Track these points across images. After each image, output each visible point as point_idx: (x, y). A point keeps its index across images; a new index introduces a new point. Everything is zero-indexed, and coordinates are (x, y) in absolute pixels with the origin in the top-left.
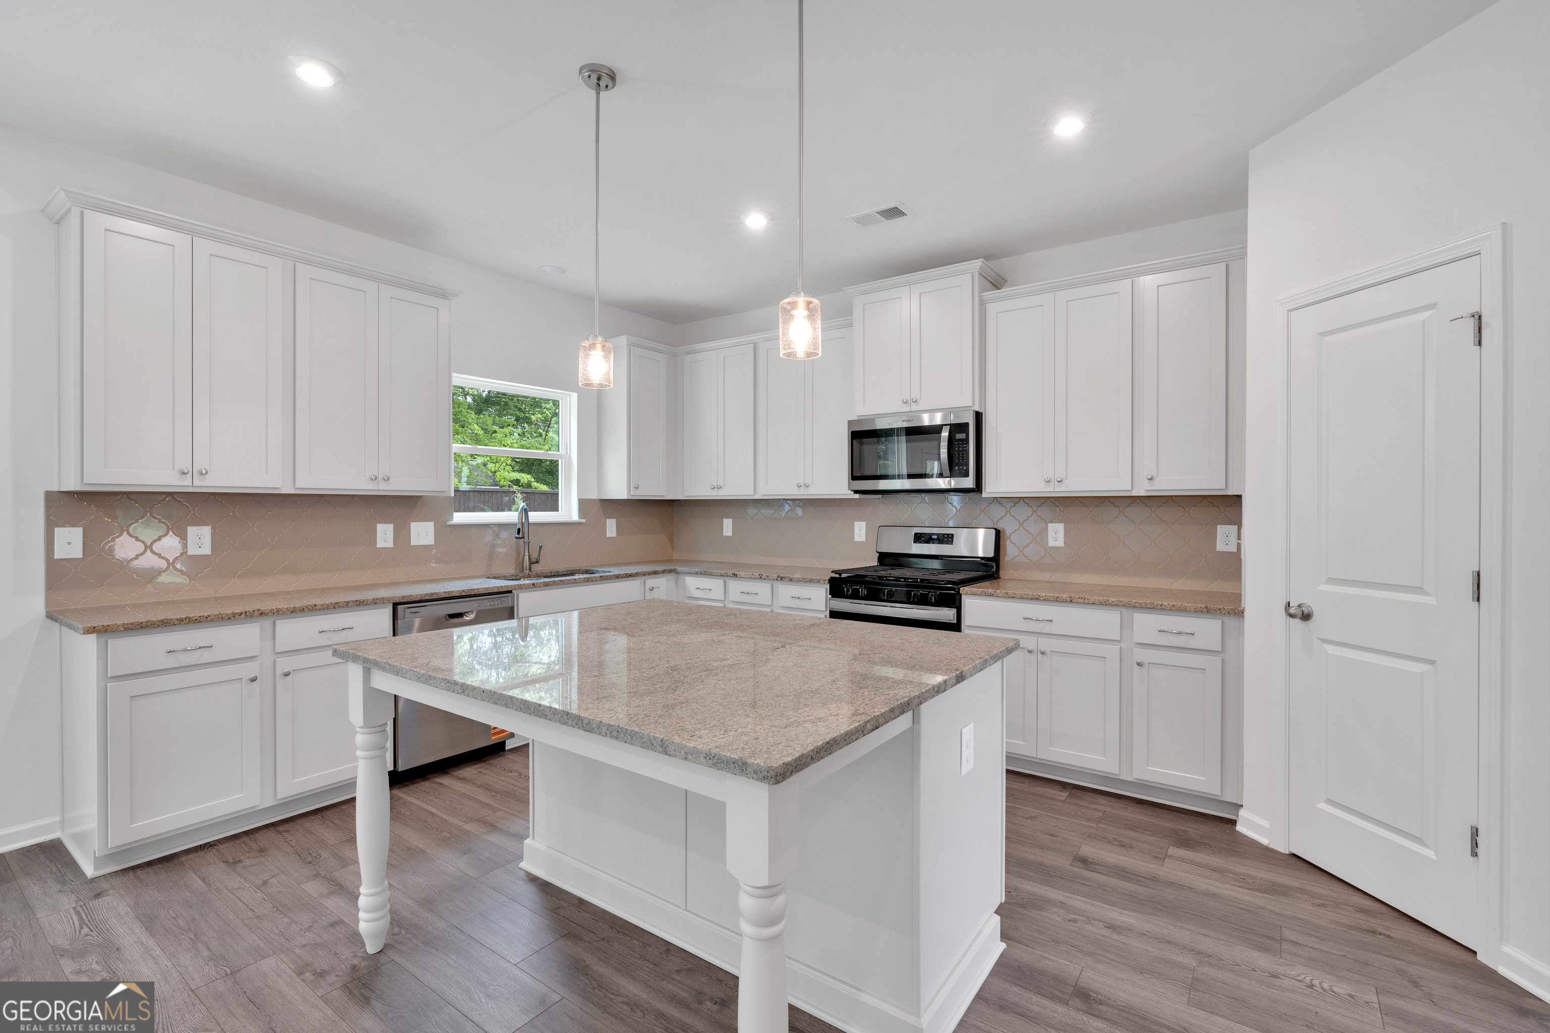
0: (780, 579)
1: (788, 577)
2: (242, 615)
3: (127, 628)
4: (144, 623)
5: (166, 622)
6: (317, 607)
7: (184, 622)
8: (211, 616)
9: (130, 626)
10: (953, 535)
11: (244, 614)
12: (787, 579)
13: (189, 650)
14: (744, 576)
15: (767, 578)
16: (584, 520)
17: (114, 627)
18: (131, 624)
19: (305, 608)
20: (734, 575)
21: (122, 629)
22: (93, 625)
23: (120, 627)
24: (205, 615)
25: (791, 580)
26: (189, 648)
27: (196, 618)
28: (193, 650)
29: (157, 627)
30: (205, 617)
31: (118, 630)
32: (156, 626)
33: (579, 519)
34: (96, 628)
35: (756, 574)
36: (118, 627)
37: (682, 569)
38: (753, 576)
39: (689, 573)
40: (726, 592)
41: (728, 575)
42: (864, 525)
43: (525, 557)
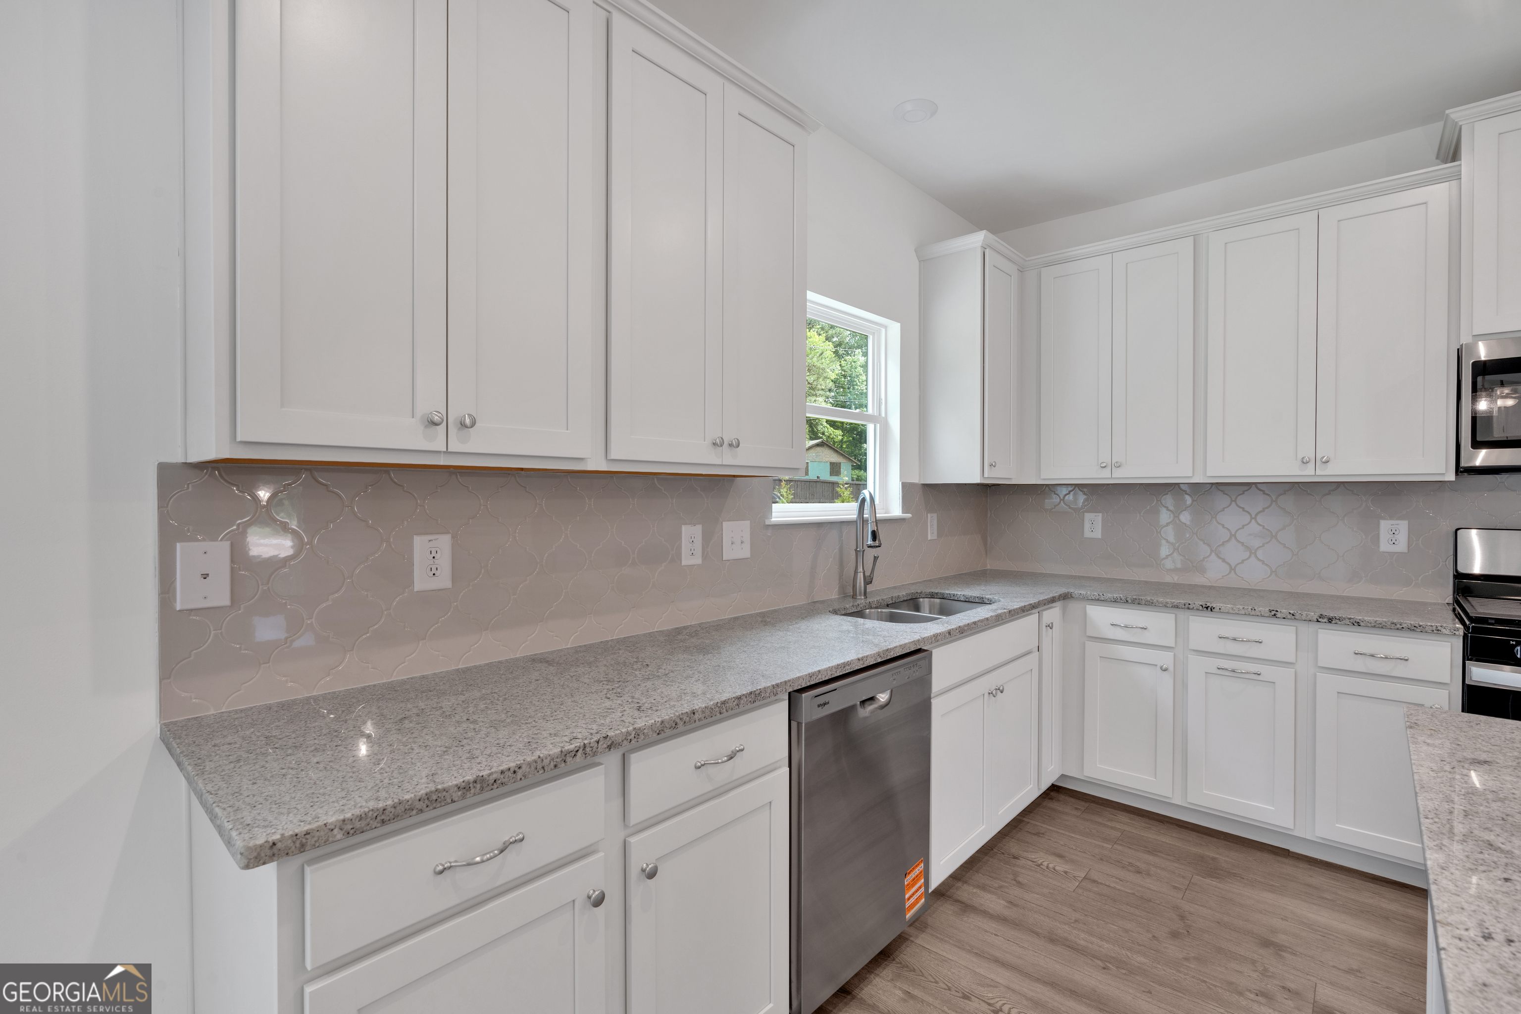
0: (1326, 620)
1: (1350, 619)
2: (579, 754)
3: (352, 832)
4: (389, 809)
5: (434, 797)
6: (697, 716)
7: (472, 791)
8: (524, 767)
9: (358, 825)
11: (581, 751)
12: (1347, 621)
13: (478, 863)
14: (1231, 611)
15: (1290, 616)
16: (909, 515)
17: (322, 833)
18: (360, 818)
19: (678, 721)
20: (1207, 608)
21: (339, 836)
22: (270, 839)
23: (336, 831)
24: (512, 765)
25: (1356, 624)
26: (478, 859)
27: (494, 776)
28: (488, 860)
29: (417, 814)
30: (512, 770)
31: (331, 839)
32: (414, 812)
33: (902, 513)
34: (279, 845)
35: (1265, 610)
36: (330, 834)
37: (1082, 592)
38: (1253, 613)
39: (1098, 600)
40: (1180, 632)
41: (1191, 606)
42: (1403, 526)
43: (857, 574)
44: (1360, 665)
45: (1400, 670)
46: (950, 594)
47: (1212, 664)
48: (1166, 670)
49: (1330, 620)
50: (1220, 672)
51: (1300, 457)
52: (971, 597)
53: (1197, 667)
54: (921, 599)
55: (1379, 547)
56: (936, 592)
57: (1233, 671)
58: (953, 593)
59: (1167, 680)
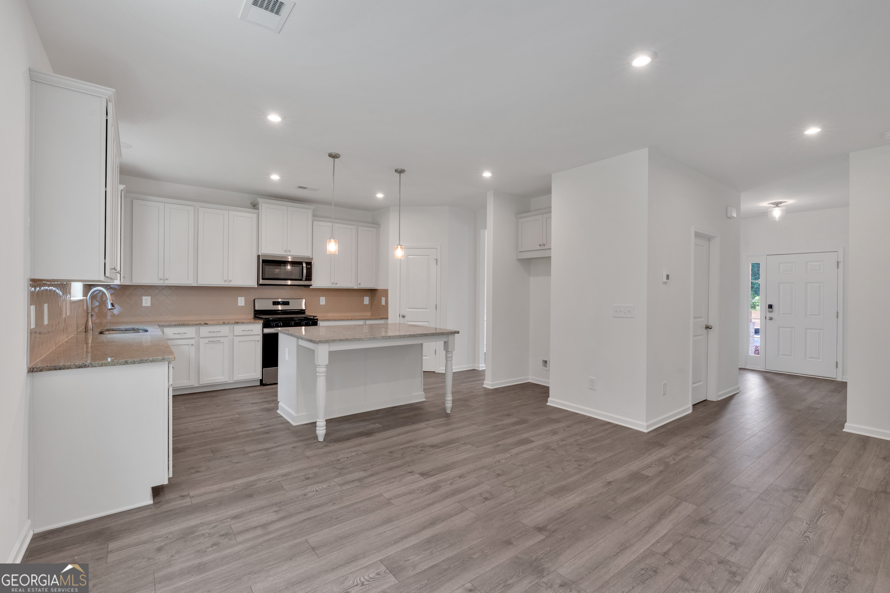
0: (236, 323)
10: (289, 302)
12: (241, 323)
14: (213, 324)
15: (228, 323)
20: (206, 324)
25: (243, 323)
37: (162, 324)
38: (219, 323)
39: (169, 326)
40: (198, 333)
41: (201, 324)
42: (243, 298)
43: (89, 322)
44: (243, 333)
45: (252, 333)
46: (117, 329)
47: (206, 340)
48: (193, 345)
49: (237, 323)
50: (209, 342)
51: (224, 279)
52: (128, 328)
53: (203, 342)
54: (105, 332)
55: (238, 304)
56: (110, 328)
57: (213, 341)
58: (119, 328)
59: (193, 348)
